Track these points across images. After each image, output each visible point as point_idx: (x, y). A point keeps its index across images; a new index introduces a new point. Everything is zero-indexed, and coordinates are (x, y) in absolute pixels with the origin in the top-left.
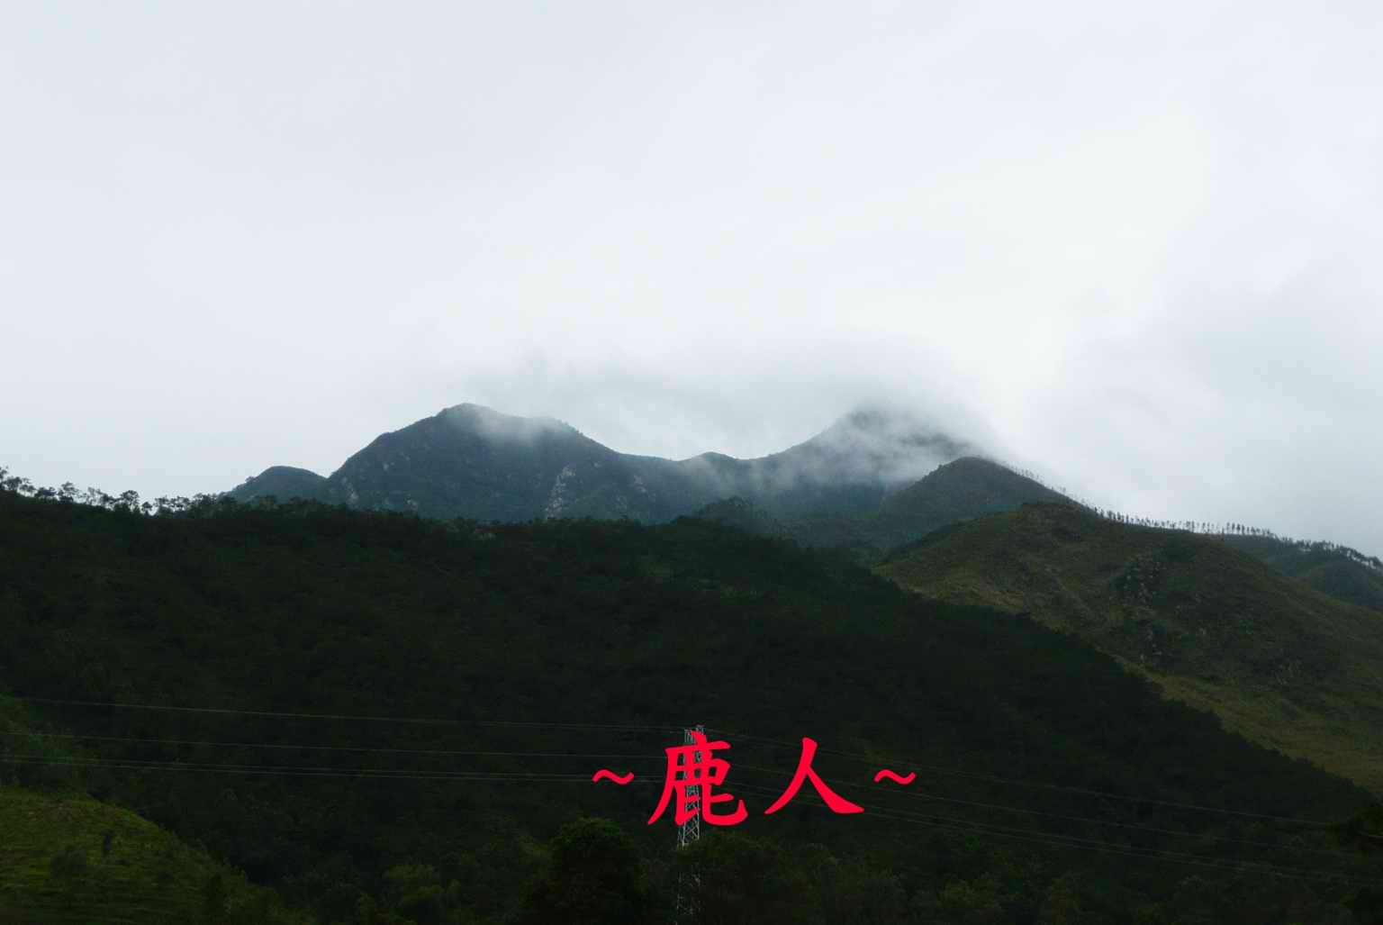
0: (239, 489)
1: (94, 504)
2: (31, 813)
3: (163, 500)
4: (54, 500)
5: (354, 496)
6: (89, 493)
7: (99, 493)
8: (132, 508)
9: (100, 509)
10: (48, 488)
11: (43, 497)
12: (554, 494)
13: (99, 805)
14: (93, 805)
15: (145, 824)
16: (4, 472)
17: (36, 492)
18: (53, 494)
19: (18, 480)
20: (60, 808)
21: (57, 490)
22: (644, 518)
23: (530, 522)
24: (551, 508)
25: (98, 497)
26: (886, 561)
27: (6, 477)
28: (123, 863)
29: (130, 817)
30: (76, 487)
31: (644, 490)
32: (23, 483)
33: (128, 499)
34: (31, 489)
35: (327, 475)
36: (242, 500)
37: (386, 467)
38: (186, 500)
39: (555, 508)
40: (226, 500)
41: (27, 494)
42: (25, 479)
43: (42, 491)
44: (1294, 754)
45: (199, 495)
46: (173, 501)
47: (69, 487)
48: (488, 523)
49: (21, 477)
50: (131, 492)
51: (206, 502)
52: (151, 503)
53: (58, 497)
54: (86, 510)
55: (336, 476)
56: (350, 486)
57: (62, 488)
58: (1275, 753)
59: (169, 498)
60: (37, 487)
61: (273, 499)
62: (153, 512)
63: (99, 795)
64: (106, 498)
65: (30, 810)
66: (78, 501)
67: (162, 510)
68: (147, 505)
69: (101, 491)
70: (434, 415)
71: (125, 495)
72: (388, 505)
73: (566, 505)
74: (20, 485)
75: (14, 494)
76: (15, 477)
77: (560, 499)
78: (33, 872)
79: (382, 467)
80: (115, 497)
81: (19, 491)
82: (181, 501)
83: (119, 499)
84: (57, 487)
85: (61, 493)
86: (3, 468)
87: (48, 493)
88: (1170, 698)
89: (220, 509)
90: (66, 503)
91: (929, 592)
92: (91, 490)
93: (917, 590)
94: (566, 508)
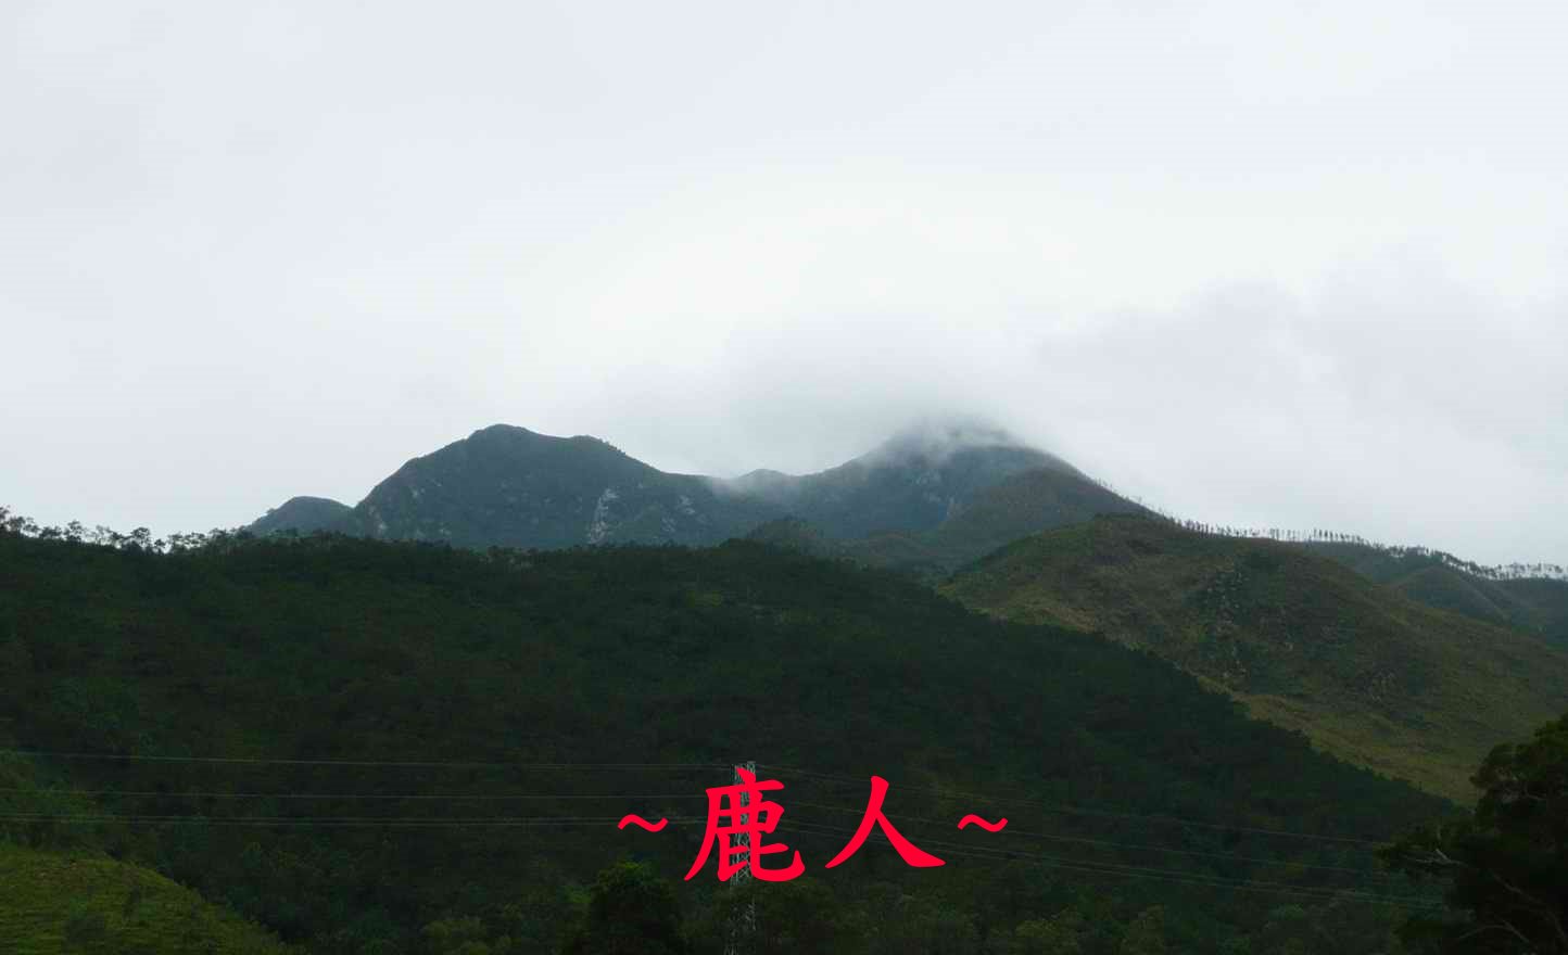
0: (260, 523)
1: (103, 543)
2: (43, 874)
3: (176, 537)
4: (61, 541)
5: (382, 526)
6: (97, 532)
7: (109, 531)
8: (144, 546)
9: (110, 549)
10: (53, 528)
11: (49, 536)
12: (596, 519)
13: (115, 864)
14: (109, 864)
15: (165, 882)
16: (6, 512)
17: (40, 532)
18: (59, 534)
19: (21, 520)
20: (74, 869)
21: (63, 530)
22: (693, 542)
23: (570, 550)
24: (594, 532)
25: (107, 535)
26: (951, 581)
27: (8, 517)
28: (142, 924)
29: (149, 876)
30: (83, 527)
31: (692, 511)
32: (27, 523)
33: (139, 536)
34: (35, 529)
35: (353, 505)
36: (260, 535)
37: (416, 494)
38: (201, 536)
39: (598, 533)
40: (244, 534)
41: (31, 535)
42: (29, 519)
43: (47, 531)
44: (1389, 774)
45: (215, 531)
46: (187, 537)
47: (76, 525)
48: (525, 551)
49: (25, 517)
50: (142, 529)
51: (222, 537)
52: (163, 540)
53: (64, 537)
54: (95, 550)
55: (363, 505)
56: (378, 516)
57: (69, 527)
58: (1369, 773)
59: (183, 534)
60: (41, 527)
61: (294, 532)
62: (166, 550)
63: (116, 854)
64: (116, 537)
65: (43, 871)
66: (86, 540)
67: (175, 547)
68: (159, 543)
69: (111, 529)
70: (466, 438)
71: (135, 533)
72: (419, 535)
73: (608, 530)
74: (23, 525)
75: (16, 535)
76: (17, 516)
77: (603, 523)
78: (46, 937)
79: (411, 494)
80: (126, 535)
81: (22, 531)
82: (195, 538)
83: (129, 537)
84: (63, 526)
85: (67, 532)
86: (5, 507)
87: (55, 533)
88: (1255, 718)
89: (238, 545)
90: (73, 543)
91: (1000, 613)
92: (100, 529)
93: (985, 611)
94: (610, 533)
